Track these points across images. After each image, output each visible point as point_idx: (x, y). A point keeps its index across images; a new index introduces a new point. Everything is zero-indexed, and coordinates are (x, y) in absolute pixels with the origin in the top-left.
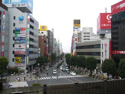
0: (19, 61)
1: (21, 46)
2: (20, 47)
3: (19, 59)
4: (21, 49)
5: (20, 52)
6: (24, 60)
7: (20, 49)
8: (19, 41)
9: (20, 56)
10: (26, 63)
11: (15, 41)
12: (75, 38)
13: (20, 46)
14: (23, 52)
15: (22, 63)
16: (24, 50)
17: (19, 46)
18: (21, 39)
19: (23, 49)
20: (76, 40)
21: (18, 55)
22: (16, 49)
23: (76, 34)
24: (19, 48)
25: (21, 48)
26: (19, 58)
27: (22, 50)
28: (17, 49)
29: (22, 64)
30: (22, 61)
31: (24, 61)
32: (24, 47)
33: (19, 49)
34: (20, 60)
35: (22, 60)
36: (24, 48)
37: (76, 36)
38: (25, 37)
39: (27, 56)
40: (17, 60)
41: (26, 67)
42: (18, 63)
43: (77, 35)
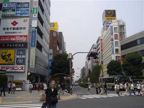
0: (11, 60)
1: (17, 23)
2: (14, 25)
3: (10, 55)
4: (17, 29)
5: (14, 37)
6: (23, 56)
7: (14, 29)
8: (14, 10)
9: (15, 47)
11: (4, 11)
12: (114, 34)
13: (15, 22)
14: (21, 36)
15: (18, 64)
16: (25, 32)
17: (12, 23)
18: (19, 6)
19: (21, 28)
20: (116, 38)
21: (10, 44)
22: (4, 29)
24: (12, 26)
25: (16, 26)
26: (11, 52)
27: (18, 33)
28: (8, 29)
29: (19, 66)
30: (17, 59)
31: (24, 59)
32: (26, 25)
33: (12, 31)
34: (12, 57)
35: (18, 57)
36: (24, 28)
38: (28, 3)
39: (32, 46)
40: (5, 56)
41: (29, 74)
42: (7, 63)
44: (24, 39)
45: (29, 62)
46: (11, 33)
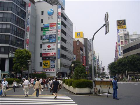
0: (48, 66)
1: (50, 46)
2: (49, 47)
3: (47, 63)
4: (50, 49)
5: (49, 54)
6: (54, 64)
7: (49, 49)
8: (48, 39)
9: (50, 59)
10: (57, 68)
11: (43, 40)
12: (121, 41)
13: (49, 46)
14: (52, 53)
15: (52, 68)
16: (54, 51)
17: (48, 47)
18: (51, 37)
19: (52, 49)
20: (122, 44)
21: (47, 58)
22: (44, 50)
23: (121, 36)
24: (48, 48)
26: (48, 61)
27: (51, 51)
28: (46, 50)
29: (52, 69)
30: (51, 65)
31: (54, 65)
32: (55, 47)
33: (48, 50)
34: (49, 64)
35: (51, 64)
36: (54, 49)
37: (121, 38)
38: (55, 35)
39: (58, 58)
40: (45, 64)
41: (57, 73)
42: (46, 67)
43: (123, 37)
44: (54, 55)
45: (57, 67)
46: (47, 51)
